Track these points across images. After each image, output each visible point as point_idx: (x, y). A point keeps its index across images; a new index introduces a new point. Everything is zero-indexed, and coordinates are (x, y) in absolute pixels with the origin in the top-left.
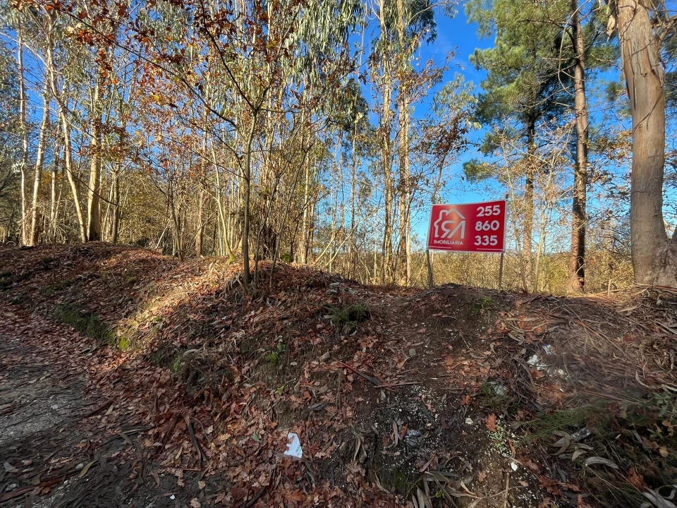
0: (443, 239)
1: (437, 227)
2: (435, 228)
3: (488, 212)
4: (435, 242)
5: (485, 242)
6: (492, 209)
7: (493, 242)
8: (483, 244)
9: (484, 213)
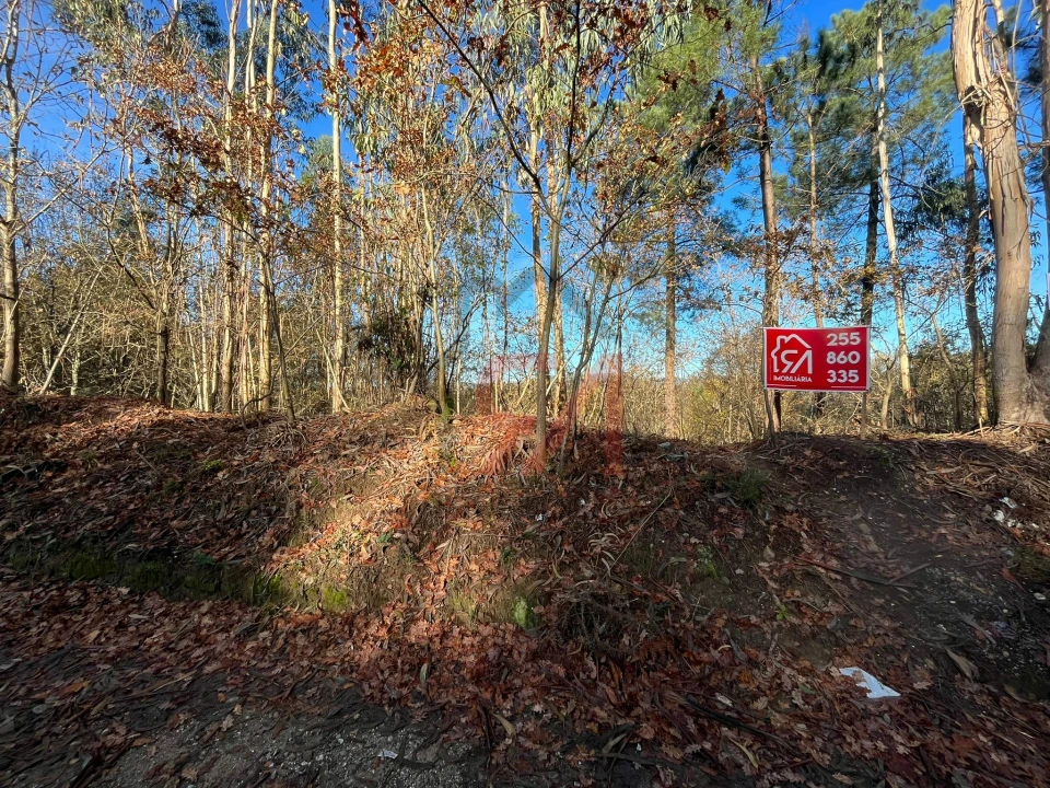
0: (785, 375)
1: (775, 358)
2: (772, 360)
3: (843, 341)
4: (776, 378)
5: (842, 378)
6: (849, 336)
7: (853, 378)
8: (840, 380)
9: (838, 341)
